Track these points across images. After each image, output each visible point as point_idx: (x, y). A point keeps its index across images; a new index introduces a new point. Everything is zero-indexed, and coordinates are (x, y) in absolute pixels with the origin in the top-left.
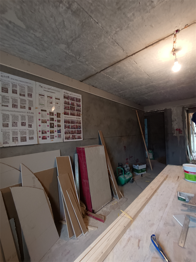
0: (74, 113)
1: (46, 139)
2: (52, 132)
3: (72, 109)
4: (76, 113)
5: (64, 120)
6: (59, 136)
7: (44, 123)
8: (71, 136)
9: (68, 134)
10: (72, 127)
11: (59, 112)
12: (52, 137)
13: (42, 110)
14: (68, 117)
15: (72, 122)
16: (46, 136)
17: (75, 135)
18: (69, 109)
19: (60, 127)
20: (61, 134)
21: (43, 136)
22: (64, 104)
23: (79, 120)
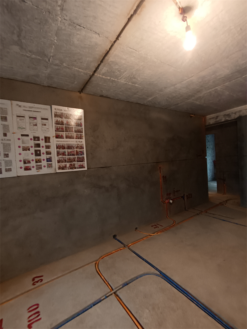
0: (71, 136)
1: (30, 169)
2: (38, 161)
3: (69, 129)
4: (74, 134)
5: (56, 145)
6: (50, 166)
7: (26, 150)
8: (68, 165)
9: (63, 162)
10: (69, 153)
11: (47, 135)
12: (39, 168)
13: (22, 135)
14: (62, 141)
15: (69, 147)
16: (29, 167)
17: (74, 164)
18: (63, 130)
19: (50, 154)
20: (52, 163)
21: (26, 167)
22: (56, 125)
23: (81, 143)
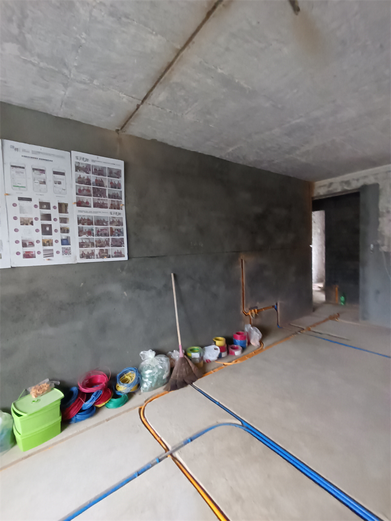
0: (103, 203)
1: (33, 256)
2: (47, 243)
3: (99, 192)
4: (109, 201)
5: (78, 218)
6: (67, 252)
7: (27, 224)
8: (97, 250)
9: (88, 246)
10: (98, 231)
11: (63, 201)
12: (49, 254)
13: (20, 199)
14: (87, 212)
15: (99, 222)
16: (32, 252)
17: (106, 250)
18: (89, 193)
19: (68, 231)
20: (70, 248)
21: (26, 252)
22: (78, 184)
23: (119, 216)
